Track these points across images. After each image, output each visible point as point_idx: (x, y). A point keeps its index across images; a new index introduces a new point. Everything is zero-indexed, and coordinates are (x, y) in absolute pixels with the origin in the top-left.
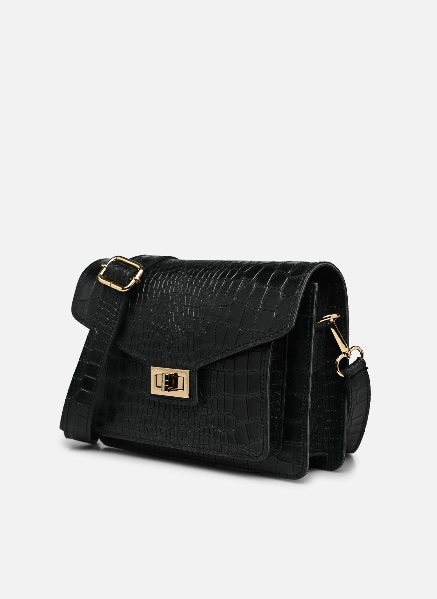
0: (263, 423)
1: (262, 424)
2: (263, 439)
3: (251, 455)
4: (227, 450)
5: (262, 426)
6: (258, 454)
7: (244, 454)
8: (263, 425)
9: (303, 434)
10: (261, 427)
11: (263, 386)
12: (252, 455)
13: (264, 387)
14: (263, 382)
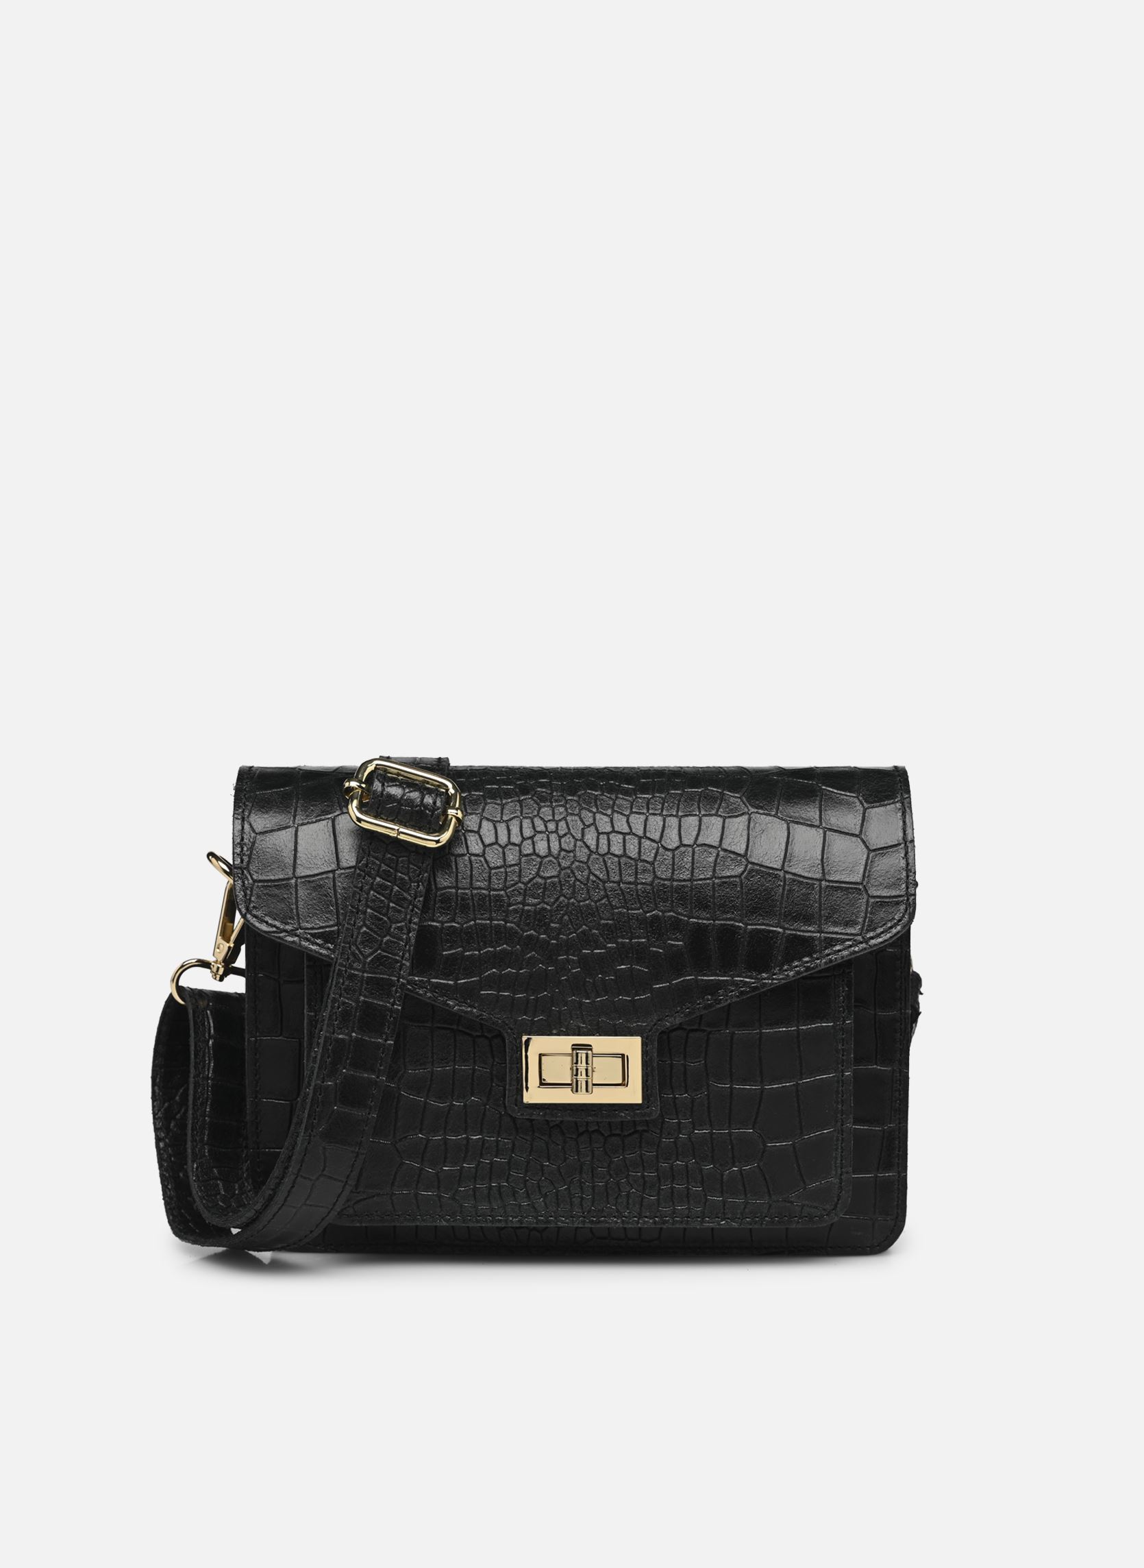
0: (843, 1139)
1: (840, 1142)
2: (841, 1175)
3: (806, 1215)
4: (739, 1211)
5: (840, 1148)
6: (824, 1210)
7: (787, 1214)
8: (842, 1143)
9: (899, 1151)
10: (836, 1150)
11: (843, 1055)
12: (809, 1214)
13: (844, 1058)
14: (843, 1045)
